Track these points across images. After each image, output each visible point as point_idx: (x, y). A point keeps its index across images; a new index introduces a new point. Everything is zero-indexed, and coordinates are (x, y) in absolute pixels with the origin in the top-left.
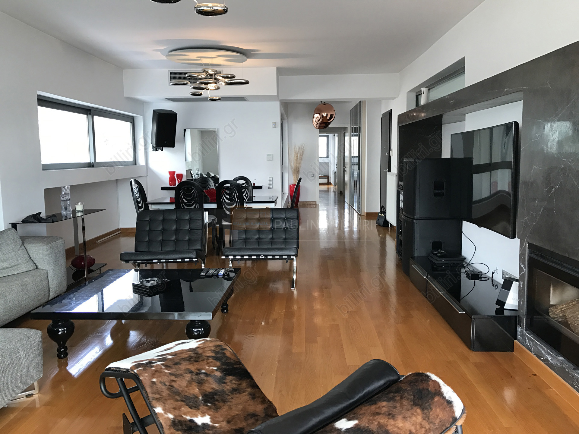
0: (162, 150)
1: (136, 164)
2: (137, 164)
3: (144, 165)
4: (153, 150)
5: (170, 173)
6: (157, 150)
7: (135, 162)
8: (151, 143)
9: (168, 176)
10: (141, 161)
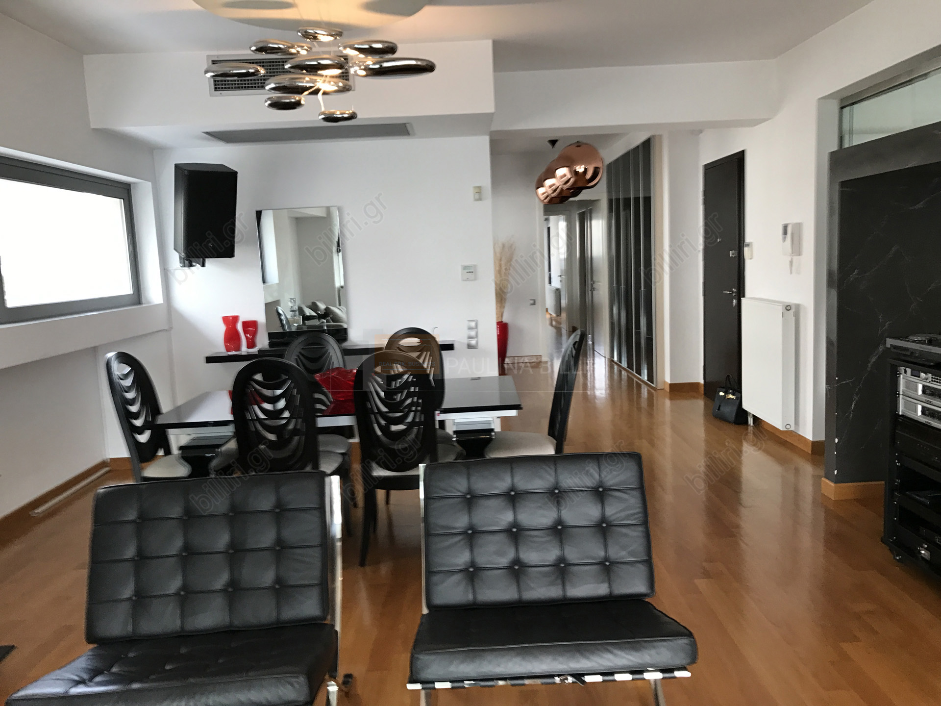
0: (203, 265)
1: (139, 302)
2: (143, 301)
3: (162, 302)
4: (182, 265)
5: (226, 319)
6: (191, 265)
7: (137, 296)
8: (175, 249)
9: (222, 328)
10: (154, 293)
